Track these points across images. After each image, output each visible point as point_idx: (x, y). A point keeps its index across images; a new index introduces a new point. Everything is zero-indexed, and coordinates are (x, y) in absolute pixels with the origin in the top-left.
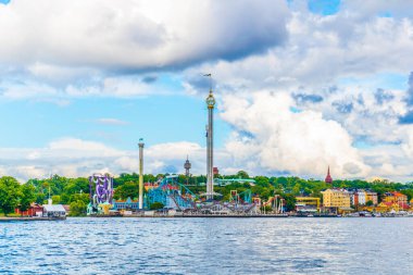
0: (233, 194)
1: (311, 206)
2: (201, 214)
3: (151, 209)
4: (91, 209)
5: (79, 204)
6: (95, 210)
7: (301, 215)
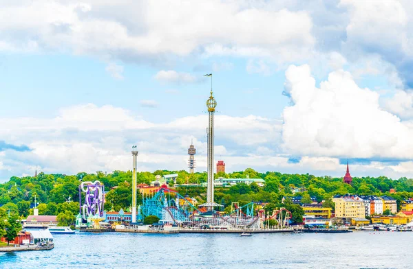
0: (235, 207)
1: (321, 218)
2: (199, 230)
3: (146, 223)
4: (80, 220)
5: (67, 215)
6: (84, 221)
7: (308, 230)
